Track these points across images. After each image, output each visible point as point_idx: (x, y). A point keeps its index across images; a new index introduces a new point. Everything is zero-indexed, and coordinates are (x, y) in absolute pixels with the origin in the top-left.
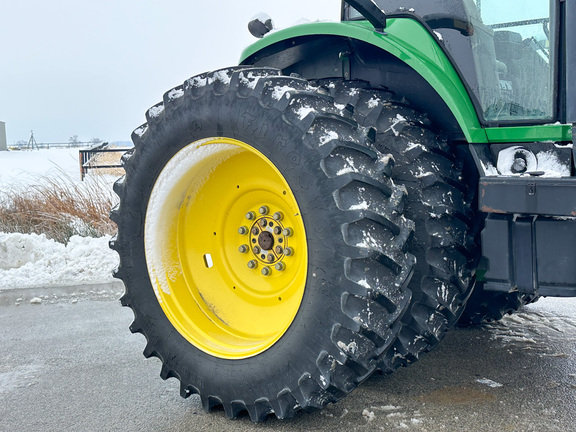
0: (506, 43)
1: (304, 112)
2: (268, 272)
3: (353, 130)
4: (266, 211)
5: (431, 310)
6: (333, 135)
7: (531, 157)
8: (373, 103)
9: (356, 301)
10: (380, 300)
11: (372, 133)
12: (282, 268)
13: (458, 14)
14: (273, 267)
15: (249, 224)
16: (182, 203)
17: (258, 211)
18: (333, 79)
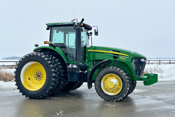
0: (71, 49)
1: (46, 59)
2: (39, 80)
3: (52, 61)
4: (39, 72)
5: (61, 85)
6: (50, 62)
7: (73, 65)
8: (54, 57)
9: (52, 82)
10: (55, 81)
11: (54, 62)
12: (41, 79)
13: (64, 46)
14: (39, 79)
15: (36, 74)
16: (26, 70)
17: (37, 72)
18: (48, 54)
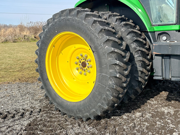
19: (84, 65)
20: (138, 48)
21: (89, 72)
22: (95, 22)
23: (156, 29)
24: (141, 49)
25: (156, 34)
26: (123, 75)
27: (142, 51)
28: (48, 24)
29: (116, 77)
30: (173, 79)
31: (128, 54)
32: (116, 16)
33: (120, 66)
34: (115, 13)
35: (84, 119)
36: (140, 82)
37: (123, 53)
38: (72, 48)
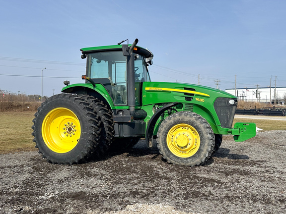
19: (70, 129)
20: (106, 119)
21: (74, 135)
22: (81, 103)
23: (116, 108)
24: (108, 119)
25: (117, 111)
26: (97, 133)
27: (108, 121)
28: (42, 106)
29: (93, 134)
30: (125, 136)
31: (100, 122)
32: (92, 98)
33: (95, 128)
34: (91, 96)
35: (71, 163)
36: (107, 141)
37: (97, 121)
38: (62, 118)
